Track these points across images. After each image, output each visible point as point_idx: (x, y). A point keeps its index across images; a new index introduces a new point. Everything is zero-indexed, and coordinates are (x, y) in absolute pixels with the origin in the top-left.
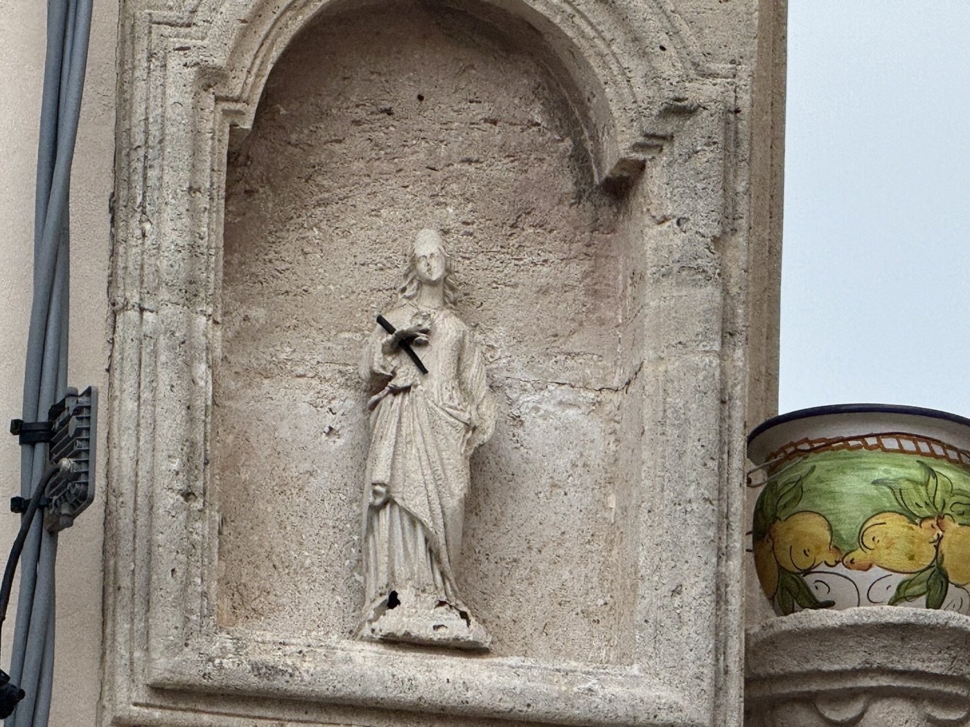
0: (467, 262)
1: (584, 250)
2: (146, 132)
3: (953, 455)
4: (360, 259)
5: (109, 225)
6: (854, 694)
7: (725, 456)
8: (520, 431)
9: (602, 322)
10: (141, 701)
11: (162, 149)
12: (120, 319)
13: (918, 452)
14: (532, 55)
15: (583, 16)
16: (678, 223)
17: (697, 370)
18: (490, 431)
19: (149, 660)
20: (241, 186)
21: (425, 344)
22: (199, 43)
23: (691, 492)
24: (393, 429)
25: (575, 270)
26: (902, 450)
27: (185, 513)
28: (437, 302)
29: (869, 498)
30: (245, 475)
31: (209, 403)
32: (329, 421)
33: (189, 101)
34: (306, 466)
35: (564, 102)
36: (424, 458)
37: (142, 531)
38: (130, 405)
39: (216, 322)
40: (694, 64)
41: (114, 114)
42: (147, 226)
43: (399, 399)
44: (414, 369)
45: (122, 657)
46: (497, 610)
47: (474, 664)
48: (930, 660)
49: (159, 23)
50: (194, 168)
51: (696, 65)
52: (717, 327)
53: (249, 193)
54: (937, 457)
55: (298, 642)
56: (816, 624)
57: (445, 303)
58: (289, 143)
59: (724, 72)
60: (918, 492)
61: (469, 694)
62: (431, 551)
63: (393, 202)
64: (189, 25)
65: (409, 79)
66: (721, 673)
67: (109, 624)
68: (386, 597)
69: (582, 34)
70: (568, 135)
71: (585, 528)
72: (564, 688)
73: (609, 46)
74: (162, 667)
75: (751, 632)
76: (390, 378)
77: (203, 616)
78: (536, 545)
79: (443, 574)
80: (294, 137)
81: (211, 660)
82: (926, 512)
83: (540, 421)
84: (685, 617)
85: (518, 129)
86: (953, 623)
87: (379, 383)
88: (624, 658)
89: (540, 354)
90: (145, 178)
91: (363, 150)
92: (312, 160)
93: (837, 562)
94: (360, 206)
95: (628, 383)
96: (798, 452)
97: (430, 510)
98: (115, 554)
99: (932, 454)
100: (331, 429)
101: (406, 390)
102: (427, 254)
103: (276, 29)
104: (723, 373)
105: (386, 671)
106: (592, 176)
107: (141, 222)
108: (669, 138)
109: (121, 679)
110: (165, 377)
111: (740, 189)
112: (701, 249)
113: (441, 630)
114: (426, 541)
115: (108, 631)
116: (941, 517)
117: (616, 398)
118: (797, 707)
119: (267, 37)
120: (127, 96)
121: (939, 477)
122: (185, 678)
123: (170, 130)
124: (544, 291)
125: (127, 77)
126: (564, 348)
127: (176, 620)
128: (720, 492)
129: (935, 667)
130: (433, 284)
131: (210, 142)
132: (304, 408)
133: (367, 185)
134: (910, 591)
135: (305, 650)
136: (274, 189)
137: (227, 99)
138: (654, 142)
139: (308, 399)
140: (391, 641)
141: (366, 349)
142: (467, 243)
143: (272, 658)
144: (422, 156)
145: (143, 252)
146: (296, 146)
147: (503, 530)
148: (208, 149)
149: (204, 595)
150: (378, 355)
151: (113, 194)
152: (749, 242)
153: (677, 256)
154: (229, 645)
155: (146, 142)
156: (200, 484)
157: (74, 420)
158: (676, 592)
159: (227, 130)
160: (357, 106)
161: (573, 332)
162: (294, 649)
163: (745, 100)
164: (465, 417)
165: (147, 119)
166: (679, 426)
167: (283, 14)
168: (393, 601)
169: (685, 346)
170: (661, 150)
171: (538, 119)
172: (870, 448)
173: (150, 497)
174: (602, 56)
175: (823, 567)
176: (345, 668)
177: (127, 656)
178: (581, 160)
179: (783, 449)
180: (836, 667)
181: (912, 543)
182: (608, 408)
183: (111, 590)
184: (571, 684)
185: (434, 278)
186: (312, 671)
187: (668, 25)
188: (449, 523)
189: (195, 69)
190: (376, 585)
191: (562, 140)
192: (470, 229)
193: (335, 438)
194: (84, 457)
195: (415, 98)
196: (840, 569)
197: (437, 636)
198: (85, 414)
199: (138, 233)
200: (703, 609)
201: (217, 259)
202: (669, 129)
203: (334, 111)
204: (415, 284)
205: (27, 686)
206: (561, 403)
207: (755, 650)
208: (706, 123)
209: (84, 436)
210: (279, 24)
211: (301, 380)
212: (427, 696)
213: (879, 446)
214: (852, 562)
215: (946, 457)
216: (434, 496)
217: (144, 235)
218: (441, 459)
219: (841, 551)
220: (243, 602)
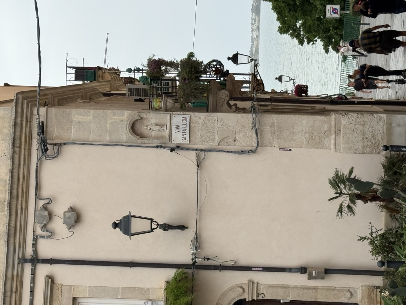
1: (144, 120)
14: (135, 122)
15: (133, 120)
18: (154, 125)
21: (150, 128)
24: (155, 129)
25: (146, 120)
30: (158, 137)
31: (154, 139)
33: (139, 140)
34: (157, 134)
35: (137, 121)
39: (150, 138)
41: (140, 144)
44: (152, 128)
49: (135, 142)
50: (143, 140)
55: (166, 134)
61: (169, 126)
64: (135, 140)
66: (167, 113)
67: (167, 144)
68: (164, 130)
72: (168, 121)
74: (169, 141)
77: (166, 139)
78: (160, 122)
79: (162, 127)
80: (140, 135)
85: (138, 123)
87: (152, 130)
88: (166, 118)
90: (143, 142)
91: (140, 131)
98: (163, 143)
109: (169, 143)
119: (135, 136)
125: (138, 143)
132: (154, 134)
133: (142, 131)
136: (143, 136)
140: (166, 130)
141: (150, 131)
143: (168, 136)
151: (144, 144)
155: (141, 142)
156: (159, 139)
159: (140, 138)
160: (138, 131)
161: (148, 120)
173: (161, 142)
174: (135, 119)
178: (139, 119)
182: (152, 119)
183: (165, 144)
185: (147, 127)
186: (168, 134)
189: (137, 140)
191: (139, 121)
194: (159, 145)
195: (137, 128)
197: (166, 127)
198: (157, 145)
201: (147, 138)
205: (171, 148)
206: (152, 121)
207: (164, 111)
211: (152, 134)
212: (169, 128)
216: (158, 127)
217: (146, 142)
218: (156, 127)
219: (159, 106)
220: (163, 137)
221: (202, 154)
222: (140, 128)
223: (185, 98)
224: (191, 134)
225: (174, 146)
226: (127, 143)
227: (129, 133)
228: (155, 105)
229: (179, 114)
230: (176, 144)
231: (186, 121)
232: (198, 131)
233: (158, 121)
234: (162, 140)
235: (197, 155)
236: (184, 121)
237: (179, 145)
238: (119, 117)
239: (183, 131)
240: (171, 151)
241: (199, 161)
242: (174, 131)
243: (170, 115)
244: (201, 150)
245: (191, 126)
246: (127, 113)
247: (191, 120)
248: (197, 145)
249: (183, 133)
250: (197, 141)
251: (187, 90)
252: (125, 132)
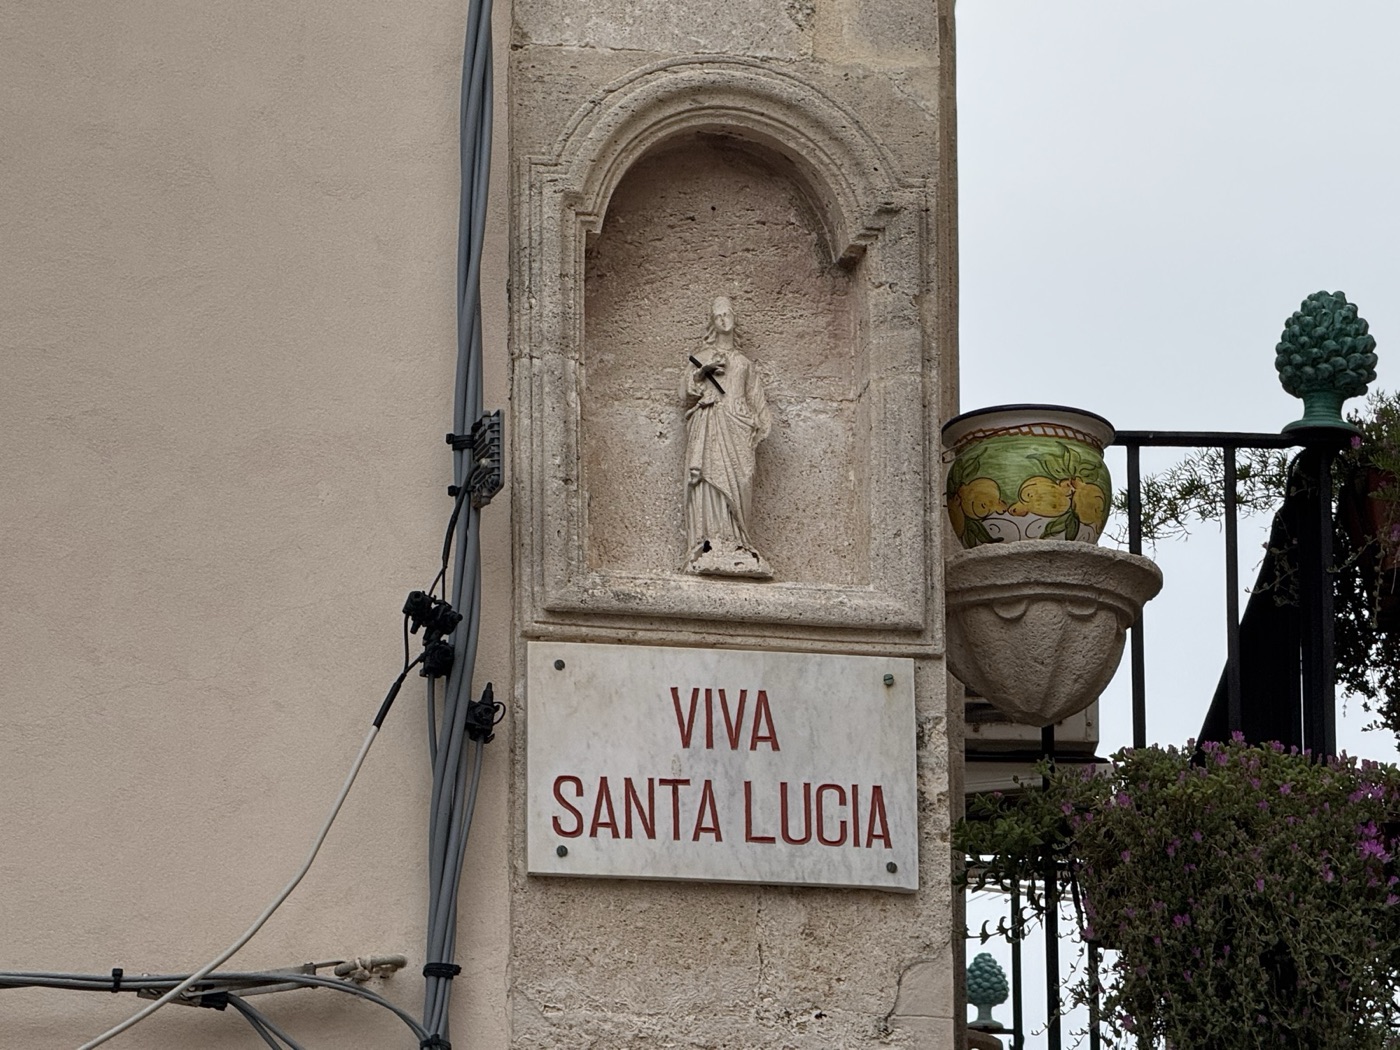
0: (749, 318)
1: (827, 307)
2: (530, 238)
3: (1080, 437)
4: (677, 319)
5: (507, 301)
6: (1019, 600)
7: (927, 443)
8: (788, 431)
9: (841, 355)
10: (540, 620)
11: (541, 249)
12: (516, 364)
13: (1057, 435)
14: (787, 177)
15: (821, 149)
16: (890, 287)
17: (905, 385)
18: (768, 431)
19: (545, 592)
20: (595, 272)
21: (723, 374)
22: (564, 176)
23: (904, 468)
24: (703, 432)
25: (822, 321)
26: (1046, 435)
27: (565, 493)
28: (729, 346)
29: (1025, 467)
30: (604, 467)
31: (579, 418)
32: (660, 428)
33: (558, 216)
34: (645, 459)
35: (810, 208)
36: (724, 450)
37: (537, 506)
38: (526, 422)
39: (581, 364)
40: (897, 179)
41: (507, 226)
42: (533, 301)
43: (706, 411)
44: (715, 391)
45: (526, 590)
46: (776, 551)
47: (763, 587)
48: (1069, 575)
49: (536, 164)
50: (563, 261)
51: (898, 180)
52: (919, 356)
53: (601, 276)
54: (1069, 438)
55: (645, 577)
56: (991, 554)
57: (735, 346)
58: (626, 242)
59: (918, 184)
60: (1057, 461)
61: (760, 608)
62: (731, 513)
63: (697, 280)
64: (556, 165)
65: (705, 196)
66: (929, 589)
67: (517, 569)
68: (702, 545)
69: (822, 162)
70: (813, 230)
71: (834, 494)
72: (823, 602)
73: (839, 169)
74: (553, 597)
75: (948, 560)
76: (700, 398)
77: (579, 561)
78: (801, 506)
79: (740, 528)
80: (629, 237)
81: (586, 591)
82: (1063, 475)
83: (801, 423)
84: (904, 551)
85: (780, 227)
86: (1084, 550)
87: (692, 401)
88: (864, 581)
89: (800, 378)
90: (530, 269)
91: (676, 246)
92: (642, 252)
93: (1004, 512)
94: (675, 282)
95: (860, 396)
96: (975, 438)
97: (730, 485)
98: (519, 522)
99: (1067, 437)
100: (661, 433)
101: (711, 405)
102: (722, 313)
103: (615, 165)
104: (924, 386)
105: (704, 595)
106: (831, 257)
107: (528, 298)
108: (882, 230)
109: (526, 605)
110: (548, 402)
111: (931, 262)
112: (906, 303)
113: (740, 566)
114: (728, 506)
115: (516, 573)
116: (1074, 479)
117: (852, 406)
118: (980, 609)
119: (609, 171)
120: (516, 214)
121: (1072, 452)
122: (569, 604)
123: (546, 235)
124: (801, 336)
125: (516, 200)
126: (816, 374)
127: (562, 565)
128: (924, 466)
129: (1070, 580)
130: (726, 333)
131: (573, 243)
132: (642, 420)
133: (680, 268)
134: (1054, 529)
135: (649, 582)
136: (617, 273)
137: (584, 214)
138: (872, 233)
139: (644, 413)
140: (707, 574)
141: (682, 380)
142: (748, 306)
143: (627, 588)
144: (716, 247)
145: (531, 318)
146: (631, 243)
147: (778, 497)
148: (572, 248)
149: (580, 547)
150: (691, 382)
151: (509, 280)
152: (938, 297)
153: (890, 309)
154: (598, 580)
155: (530, 244)
156: (575, 473)
157: (488, 432)
158: (897, 535)
159: (584, 235)
160: (671, 215)
161: (821, 363)
162: (641, 581)
163: (933, 202)
164: (751, 422)
165: (530, 229)
166: (895, 424)
167: (619, 155)
168: (707, 548)
169: (898, 369)
170: (877, 238)
171: (793, 220)
172: (1025, 434)
173: (542, 482)
174: (834, 175)
175: (995, 515)
176: (676, 593)
177: (530, 589)
178: (823, 247)
179: (965, 437)
180: (1006, 582)
181: (1055, 497)
182: (846, 413)
183: (517, 546)
184: (828, 599)
185: (727, 329)
186: (654, 595)
187: (879, 154)
188: (743, 494)
189: (562, 194)
190: (695, 537)
191: (810, 234)
192: (749, 296)
193: (664, 439)
194: (496, 457)
195: (709, 209)
196: (1007, 516)
197: (738, 569)
198: (496, 428)
199: (527, 306)
200: (916, 546)
201: (581, 323)
202: (882, 224)
203: (656, 220)
204: (714, 334)
205: (464, 612)
206: (815, 411)
207: (951, 572)
208: (907, 219)
209: (496, 443)
210: (617, 162)
211: (639, 401)
212: (732, 610)
213: (1031, 432)
214: (1014, 511)
215: (1076, 438)
216: (732, 476)
217: (531, 307)
218: (736, 451)
219: (1007, 504)
220: (606, 551)
222: (714, 248)
223: (1134, 831)
224: (666, 900)
225: (488, 665)
226: (516, 69)
227: (640, 91)
229: (921, 739)
230: (519, 706)
231: (832, 833)
232: (696, 1008)
233: (809, 481)
234: (570, 517)
236: (833, 810)
237: (501, 730)
239: (691, 797)
240: (419, 608)
242: (694, 667)
243: (912, 615)
244: (437, 1047)
245: (771, 906)
246: (911, 75)
247: (850, 913)
248: (515, 987)
249: (664, 794)
250: (559, 984)
251: (1257, 853)
252: (665, 49)
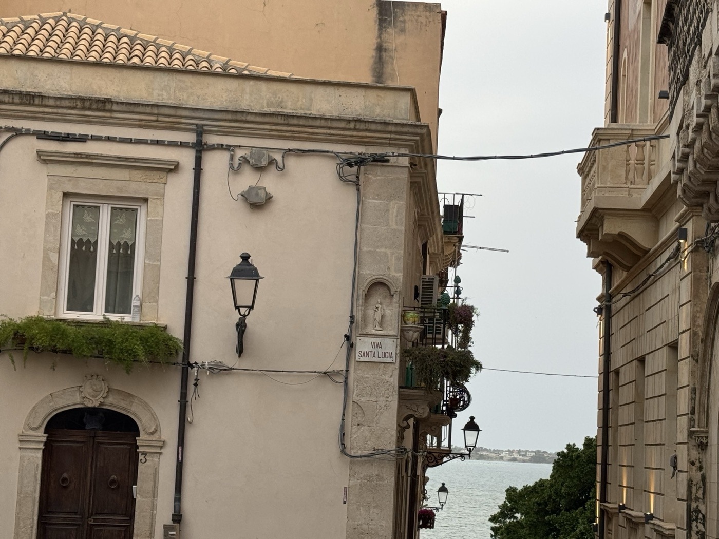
2: (359, 293)
5: (356, 300)
6: (408, 331)
10: (358, 335)
12: (357, 308)
15: (389, 284)
16: (396, 299)
17: (397, 310)
18: (383, 314)
21: (379, 308)
23: (396, 319)
24: (376, 314)
25: (389, 301)
30: (366, 318)
31: (363, 313)
33: (362, 292)
34: (370, 317)
37: (358, 323)
38: (358, 314)
39: (364, 307)
41: (357, 292)
49: (360, 286)
50: (362, 297)
55: (369, 330)
56: (406, 326)
58: (369, 295)
59: (400, 288)
60: (413, 316)
62: (378, 323)
64: (362, 286)
65: (378, 289)
66: (398, 331)
67: (356, 330)
68: (375, 326)
72: (388, 333)
73: (391, 287)
74: (360, 333)
77: (363, 329)
79: (379, 325)
81: (363, 331)
84: (396, 328)
85: (385, 292)
87: (375, 311)
88: (391, 330)
90: (359, 297)
91: (375, 293)
92: (371, 295)
98: (357, 325)
101: (377, 311)
102: (379, 300)
109: (357, 333)
110: (360, 312)
113: (379, 328)
116: (415, 318)
118: (405, 331)
119: (367, 287)
121: (415, 315)
123: (361, 294)
124: (387, 303)
125: (358, 289)
127: (361, 329)
132: (370, 313)
133: (375, 296)
134: (412, 323)
137: (365, 292)
138: (394, 293)
140: (375, 330)
143: (367, 331)
145: (359, 303)
148: (363, 295)
149: (363, 327)
150: (375, 309)
151: (357, 298)
155: (359, 295)
156: (362, 320)
158: (395, 326)
159: (365, 294)
160: (374, 291)
161: (389, 305)
163: (401, 290)
164: (381, 313)
166: (396, 314)
169: (396, 308)
171: (387, 291)
173: (359, 321)
177: (358, 331)
178: (390, 293)
180: (407, 329)
181: (413, 320)
183: (356, 328)
185: (379, 303)
186: (370, 332)
187: (395, 285)
188: (380, 321)
189: (363, 289)
191: (388, 293)
198: (354, 316)
201: (364, 303)
203: (372, 292)
205: (350, 336)
207: (401, 329)
208: (398, 292)
209: (354, 318)
211: (370, 311)
216: (379, 319)
217: (359, 301)
218: (379, 316)
219: (408, 320)
220: (366, 326)
221: (341, 380)
222: (379, 293)
223: (418, 356)
224: (370, 363)
225: (353, 339)
226: (358, 276)
227: (371, 279)
228: (409, 315)
229: (396, 347)
230: (356, 343)
231: (387, 357)
232: (373, 374)
233: (387, 318)
234: (362, 324)
235: (340, 372)
236: (387, 354)
237: (354, 347)
238: (394, 266)
239: (373, 353)
240: (346, 336)
241: (330, 374)
242: (374, 340)
243: (396, 335)
244: (346, 378)
245: (380, 364)
246: (400, 276)
247: (388, 365)
248: (354, 372)
249: (370, 353)
250: (359, 372)
251: (430, 359)
252: (374, 273)
